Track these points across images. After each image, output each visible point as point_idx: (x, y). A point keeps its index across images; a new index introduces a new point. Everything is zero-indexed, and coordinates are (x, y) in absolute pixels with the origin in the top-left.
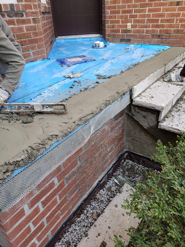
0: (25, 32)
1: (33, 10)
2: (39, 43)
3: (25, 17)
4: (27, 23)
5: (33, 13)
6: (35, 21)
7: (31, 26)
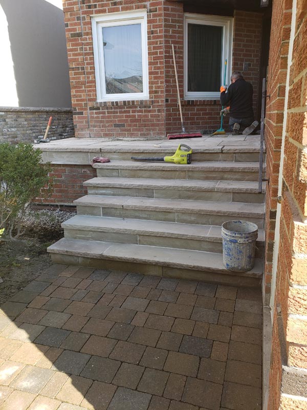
0: (150, 118)
1: (160, 104)
2: (160, 127)
3: (151, 108)
4: (153, 112)
5: (159, 105)
6: (159, 111)
7: (155, 115)
